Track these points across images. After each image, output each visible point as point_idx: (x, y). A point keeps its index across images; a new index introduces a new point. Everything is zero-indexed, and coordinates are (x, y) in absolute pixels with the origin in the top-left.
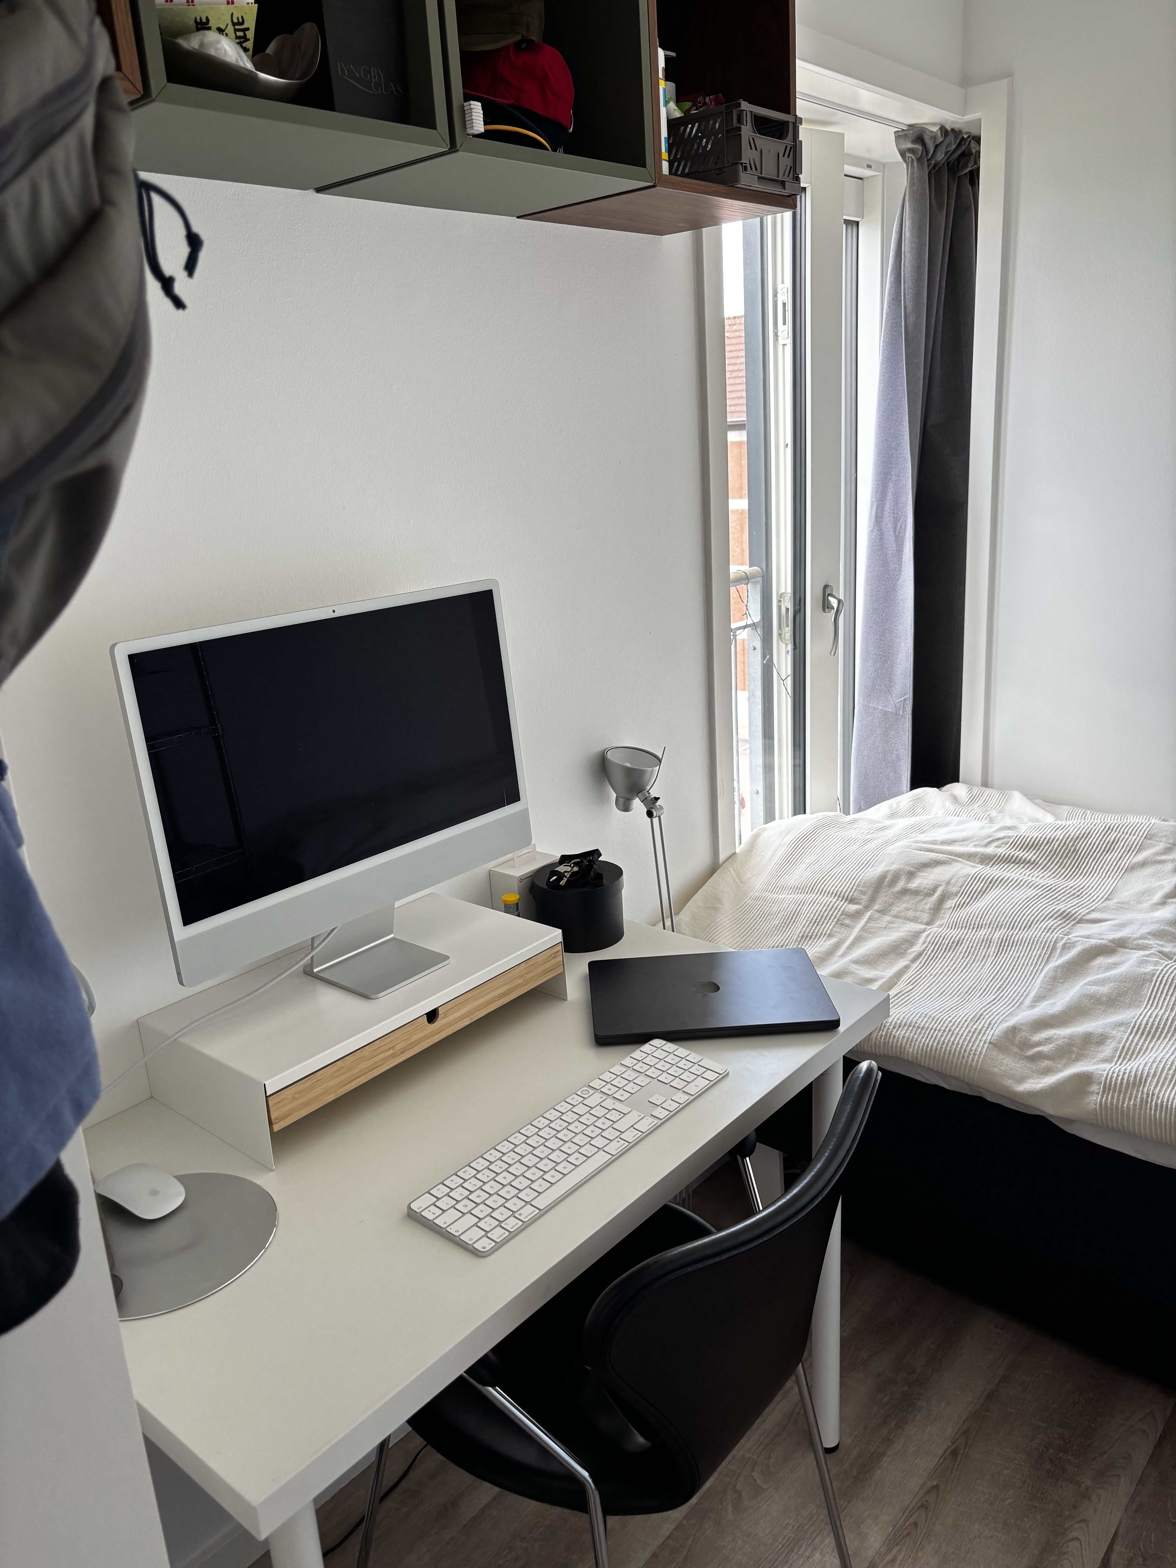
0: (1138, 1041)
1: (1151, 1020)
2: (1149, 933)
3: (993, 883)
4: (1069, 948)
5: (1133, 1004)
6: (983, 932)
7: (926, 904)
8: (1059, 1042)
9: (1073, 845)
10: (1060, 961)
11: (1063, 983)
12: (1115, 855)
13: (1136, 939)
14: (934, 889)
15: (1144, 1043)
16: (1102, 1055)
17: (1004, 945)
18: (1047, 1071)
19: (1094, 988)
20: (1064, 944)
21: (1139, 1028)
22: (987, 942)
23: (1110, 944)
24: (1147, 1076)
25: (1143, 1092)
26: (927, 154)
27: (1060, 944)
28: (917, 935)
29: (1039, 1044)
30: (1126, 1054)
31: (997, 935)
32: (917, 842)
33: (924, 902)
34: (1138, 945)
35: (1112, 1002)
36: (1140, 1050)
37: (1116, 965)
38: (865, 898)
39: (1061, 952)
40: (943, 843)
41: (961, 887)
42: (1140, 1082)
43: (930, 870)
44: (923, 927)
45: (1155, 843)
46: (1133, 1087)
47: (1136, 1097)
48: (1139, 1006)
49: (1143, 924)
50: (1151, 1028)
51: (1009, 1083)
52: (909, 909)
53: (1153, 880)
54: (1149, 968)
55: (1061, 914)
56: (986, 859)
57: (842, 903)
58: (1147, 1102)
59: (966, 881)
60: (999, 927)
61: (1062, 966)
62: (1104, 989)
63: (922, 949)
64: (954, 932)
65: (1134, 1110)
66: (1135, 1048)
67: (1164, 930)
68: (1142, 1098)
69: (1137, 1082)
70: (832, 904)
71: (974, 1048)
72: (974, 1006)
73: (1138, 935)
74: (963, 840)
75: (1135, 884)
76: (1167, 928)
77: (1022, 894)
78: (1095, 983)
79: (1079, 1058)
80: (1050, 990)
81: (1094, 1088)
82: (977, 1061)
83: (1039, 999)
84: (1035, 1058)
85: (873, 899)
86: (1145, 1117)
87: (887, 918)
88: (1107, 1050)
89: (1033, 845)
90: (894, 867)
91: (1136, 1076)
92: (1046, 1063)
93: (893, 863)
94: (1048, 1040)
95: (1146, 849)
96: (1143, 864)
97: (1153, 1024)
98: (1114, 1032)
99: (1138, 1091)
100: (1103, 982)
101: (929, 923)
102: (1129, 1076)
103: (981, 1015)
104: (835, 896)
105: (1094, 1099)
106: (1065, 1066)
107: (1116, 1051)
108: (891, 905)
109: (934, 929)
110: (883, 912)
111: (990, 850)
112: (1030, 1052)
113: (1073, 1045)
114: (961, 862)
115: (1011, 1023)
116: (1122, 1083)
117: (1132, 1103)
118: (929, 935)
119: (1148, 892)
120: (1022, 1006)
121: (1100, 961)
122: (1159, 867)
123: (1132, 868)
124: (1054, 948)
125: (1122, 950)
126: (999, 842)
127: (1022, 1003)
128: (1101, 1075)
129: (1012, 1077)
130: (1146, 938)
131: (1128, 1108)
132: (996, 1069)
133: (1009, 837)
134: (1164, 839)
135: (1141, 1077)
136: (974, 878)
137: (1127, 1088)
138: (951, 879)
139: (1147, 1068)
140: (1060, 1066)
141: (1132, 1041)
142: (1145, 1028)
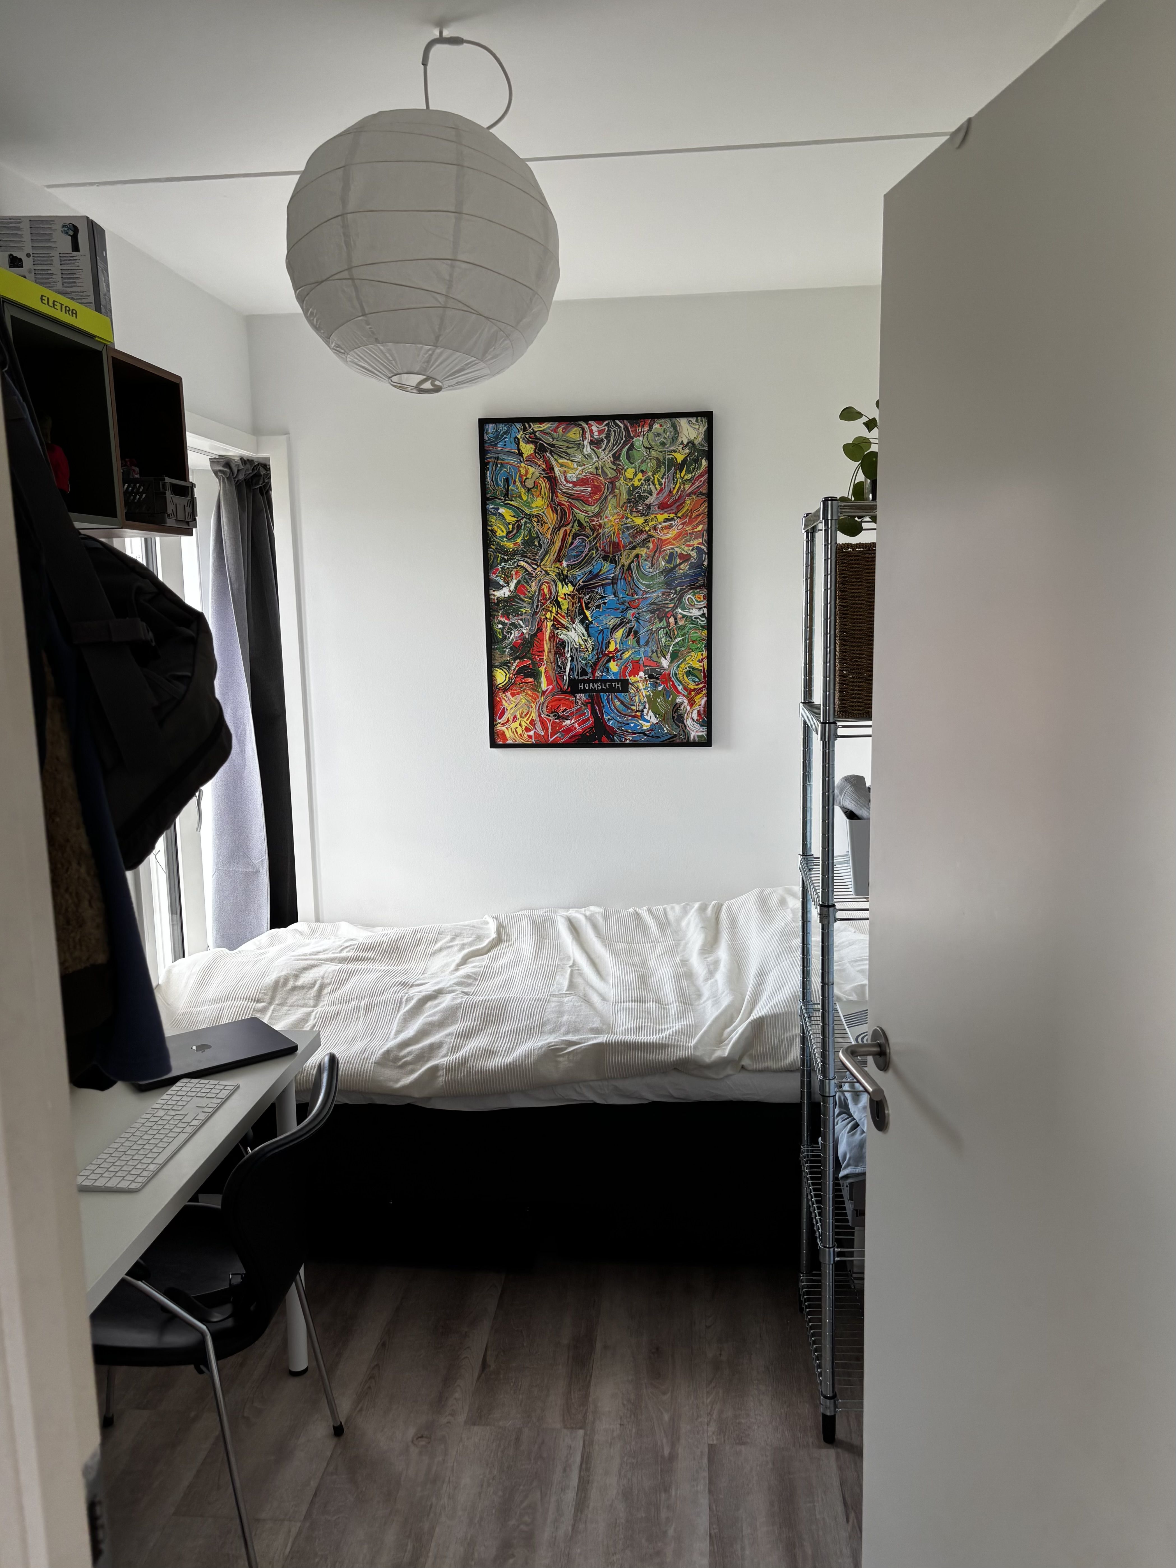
0: (460, 1041)
1: (465, 1029)
2: (454, 984)
3: (351, 973)
4: (410, 1000)
5: (454, 1022)
6: (353, 1003)
7: (310, 994)
8: (416, 1053)
9: (395, 944)
10: (405, 1010)
11: (411, 1021)
12: (422, 947)
13: (447, 988)
14: (314, 984)
15: (463, 1042)
16: (441, 1054)
17: (368, 1008)
18: (412, 1071)
19: (430, 1019)
20: (407, 999)
21: (459, 1034)
22: (357, 1009)
23: (434, 993)
24: (468, 1057)
25: (467, 1067)
26: (233, 475)
27: (404, 999)
28: (309, 1014)
29: (405, 1056)
30: (455, 1049)
31: (363, 1003)
32: (293, 956)
33: (309, 992)
34: (449, 991)
35: (441, 1024)
36: (462, 1046)
37: (439, 1004)
38: (267, 998)
39: (406, 1004)
40: (310, 954)
41: (332, 978)
42: (465, 1062)
43: (308, 971)
44: (311, 1009)
45: (444, 936)
46: (462, 1066)
47: (464, 1071)
48: (457, 1023)
49: (449, 980)
50: (465, 1033)
51: (391, 1084)
52: (299, 1000)
53: (448, 958)
54: (459, 1001)
55: (400, 983)
56: (343, 960)
57: (252, 1003)
58: (470, 1072)
59: (334, 975)
60: (363, 998)
61: (408, 1011)
62: (436, 1018)
63: (314, 1022)
64: (334, 1008)
65: (464, 1079)
66: (459, 1045)
67: (461, 981)
68: (467, 1071)
69: (464, 1062)
70: (245, 1005)
71: (366, 1069)
72: (358, 1046)
73: (448, 985)
74: (324, 951)
75: (438, 961)
76: (463, 980)
77: (372, 977)
78: (430, 1016)
79: (428, 1060)
80: (404, 1027)
81: (440, 1073)
82: (369, 1076)
83: (398, 1032)
84: (402, 1066)
85: (273, 998)
86: (470, 1081)
87: (285, 1008)
88: (444, 1050)
89: (371, 948)
90: (284, 973)
91: (462, 1059)
92: (410, 1067)
93: (282, 971)
94: (410, 1053)
95: (440, 940)
96: (440, 950)
97: (466, 1031)
98: (446, 1039)
99: (465, 1067)
100: (434, 1014)
101: (315, 1006)
102: (459, 1060)
103: (366, 1049)
104: (246, 999)
105: (441, 1079)
106: (422, 1066)
107: (449, 1049)
108: (286, 999)
109: (319, 1009)
110: (282, 1005)
111: (344, 954)
112: (400, 1063)
113: (424, 1052)
114: (328, 964)
115: (385, 1048)
116: (455, 1065)
117: (462, 1075)
118: (317, 1013)
119: (447, 965)
120: (389, 1040)
121: (429, 1004)
122: (450, 950)
123: (434, 953)
124: (401, 1003)
125: (441, 995)
126: (348, 949)
127: (388, 1038)
128: (444, 1064)
129: (391, 1080)
130: (453, 986)
131: (461, 1079)
132: (381, 1078)
133: (354, 945)
134: (449, 933)
135: (465, 1059)
136: (340, 971)
137: (458, 1068)
138: (324, 974)
139: (467, 1053)
140: (418, 1067)
141: (457, 1042)
142: (462, 1033)
